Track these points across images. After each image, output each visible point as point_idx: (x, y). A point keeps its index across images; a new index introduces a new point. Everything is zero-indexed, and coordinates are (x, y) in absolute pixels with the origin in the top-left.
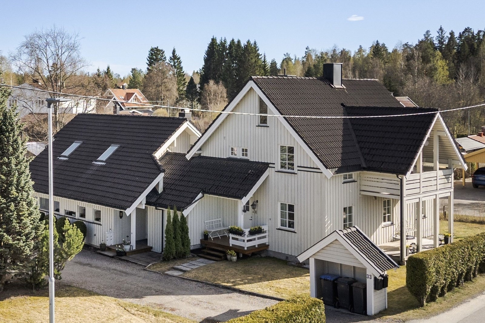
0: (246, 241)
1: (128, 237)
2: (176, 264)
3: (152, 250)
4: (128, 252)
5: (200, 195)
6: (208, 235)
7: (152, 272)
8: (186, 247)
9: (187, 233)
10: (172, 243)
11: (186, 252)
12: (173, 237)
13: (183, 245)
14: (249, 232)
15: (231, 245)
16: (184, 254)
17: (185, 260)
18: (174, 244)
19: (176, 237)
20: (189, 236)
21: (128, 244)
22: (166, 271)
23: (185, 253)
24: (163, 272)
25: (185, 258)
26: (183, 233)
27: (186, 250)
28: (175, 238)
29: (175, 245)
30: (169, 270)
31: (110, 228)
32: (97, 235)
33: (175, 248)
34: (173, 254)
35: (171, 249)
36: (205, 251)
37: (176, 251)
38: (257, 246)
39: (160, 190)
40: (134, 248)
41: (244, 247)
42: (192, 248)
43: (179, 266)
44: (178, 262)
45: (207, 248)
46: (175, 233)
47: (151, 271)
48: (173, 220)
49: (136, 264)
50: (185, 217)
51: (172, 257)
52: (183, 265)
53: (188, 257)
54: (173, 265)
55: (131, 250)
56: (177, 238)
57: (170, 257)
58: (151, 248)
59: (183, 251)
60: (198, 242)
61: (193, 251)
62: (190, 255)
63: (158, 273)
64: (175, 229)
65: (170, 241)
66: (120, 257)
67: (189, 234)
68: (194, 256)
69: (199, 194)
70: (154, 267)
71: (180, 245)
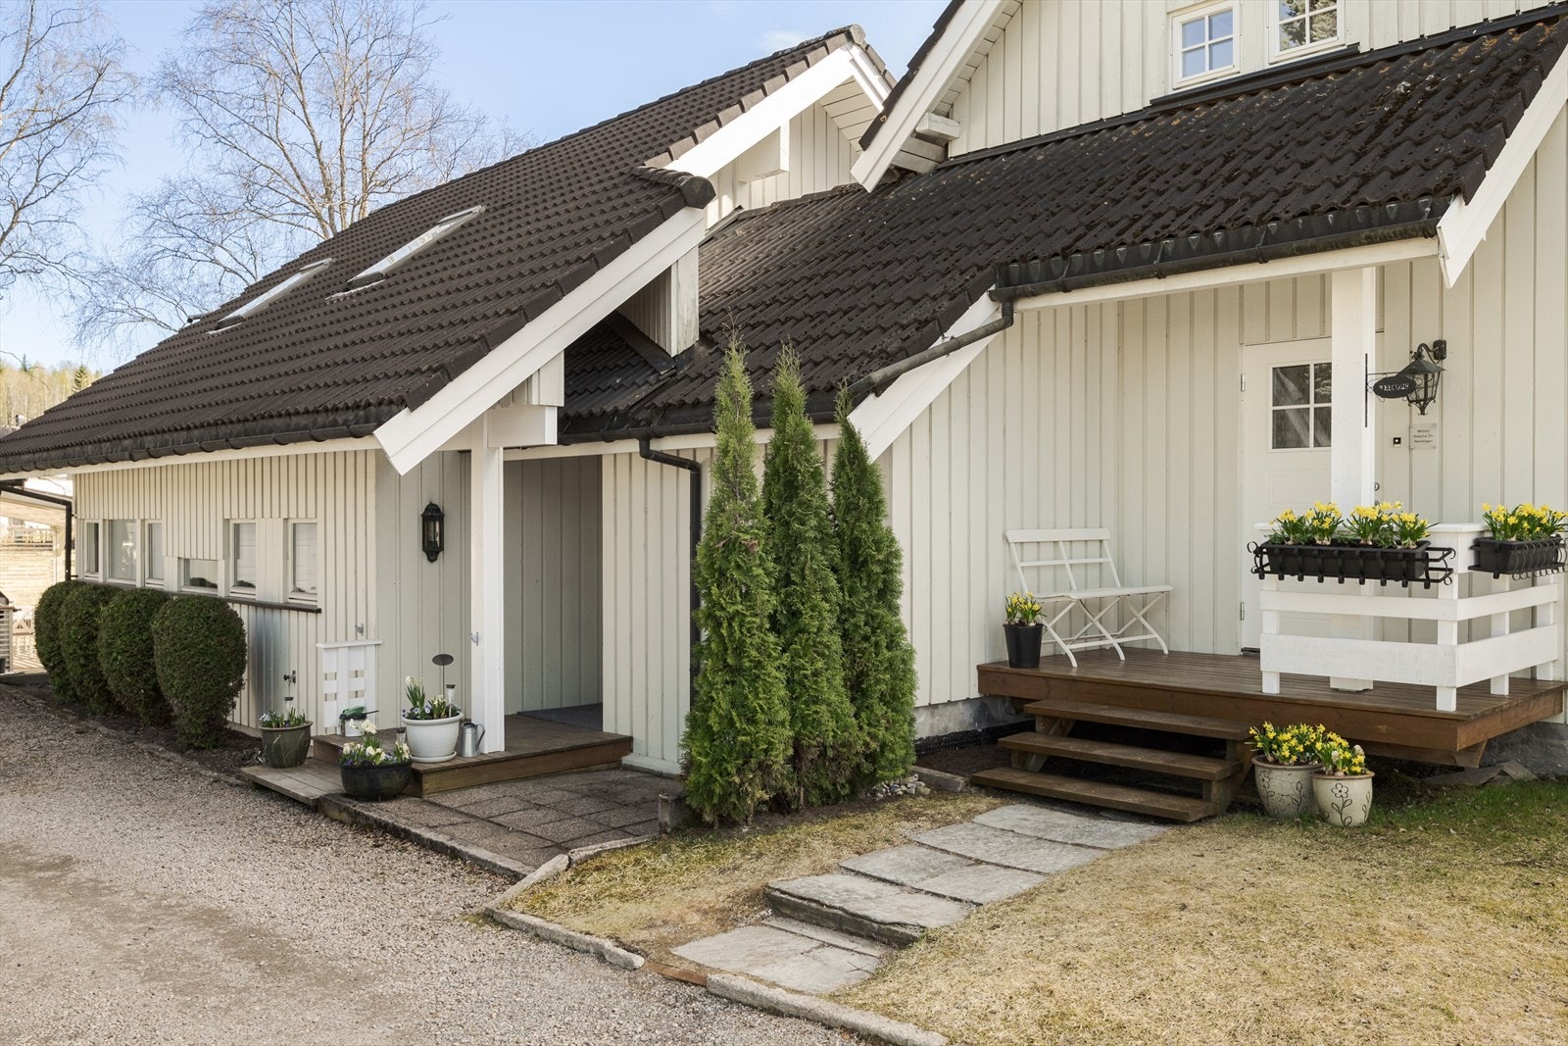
0: (1448, 634)
1: (443, 660)
2: (792, 852)
3: (627, 760)
4: (442, 770)
5: (982, 311)
6: (1039, 626)
7: (551, 939)
8: (880, 709)
9: (887, 592)
10: (758, 664)
11: (883, 745)
12: (772, 618)
13: (857, 687)
14: (1479, 545)
15: (1271, 687)
16: (867, 767)
17: (880, 822)
18: (775, 674)
19: (795, 614)
20: (904, 616)
21: (440, 712)
22: (690, 934)
23: (871, 757)
24: (665, 944)
25: (873, 805)
26: (852, 592)
27: (881, 733)
28: (786, 622)
29: (789, 682)
30: (724, 920)
31: (361, 621)
32: (301, 677)
33: (784, 714)
34: (764, 768)
35: (752, 721)
36: (1037, 740)
37: (797, 744)
38: (1502, 689)
39: (680, 331)
40: (495, 742)
41: (1431, 691)
42: (925, 727)
43: (824, 880)
44: (819, 838)
45: (1039, 727)
46: (787, 581)
47: (538, 936)
48: (771, 477)
49: (454, 855)
50: (871, 461)
51: (761, 794)
52: (871, 864)
53: (893, 797)
54: (765, 864)
55: (469, 751)
56: (805, 620)
57: (742, 796)
58: (626, 744)
59: (859, 739)
60: (968, 687)
61: (931, 751)
62: (912, 780)
63: (601, 956)
64: (787, 549)
65: (740, 650)
66: (360, 807)
67: (902, 602)
68: (941, 790)
69: (973, 298)
70: (589, 888)
71: (833, 689)
